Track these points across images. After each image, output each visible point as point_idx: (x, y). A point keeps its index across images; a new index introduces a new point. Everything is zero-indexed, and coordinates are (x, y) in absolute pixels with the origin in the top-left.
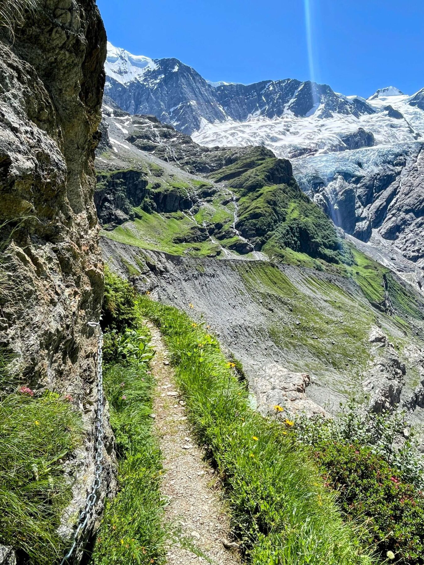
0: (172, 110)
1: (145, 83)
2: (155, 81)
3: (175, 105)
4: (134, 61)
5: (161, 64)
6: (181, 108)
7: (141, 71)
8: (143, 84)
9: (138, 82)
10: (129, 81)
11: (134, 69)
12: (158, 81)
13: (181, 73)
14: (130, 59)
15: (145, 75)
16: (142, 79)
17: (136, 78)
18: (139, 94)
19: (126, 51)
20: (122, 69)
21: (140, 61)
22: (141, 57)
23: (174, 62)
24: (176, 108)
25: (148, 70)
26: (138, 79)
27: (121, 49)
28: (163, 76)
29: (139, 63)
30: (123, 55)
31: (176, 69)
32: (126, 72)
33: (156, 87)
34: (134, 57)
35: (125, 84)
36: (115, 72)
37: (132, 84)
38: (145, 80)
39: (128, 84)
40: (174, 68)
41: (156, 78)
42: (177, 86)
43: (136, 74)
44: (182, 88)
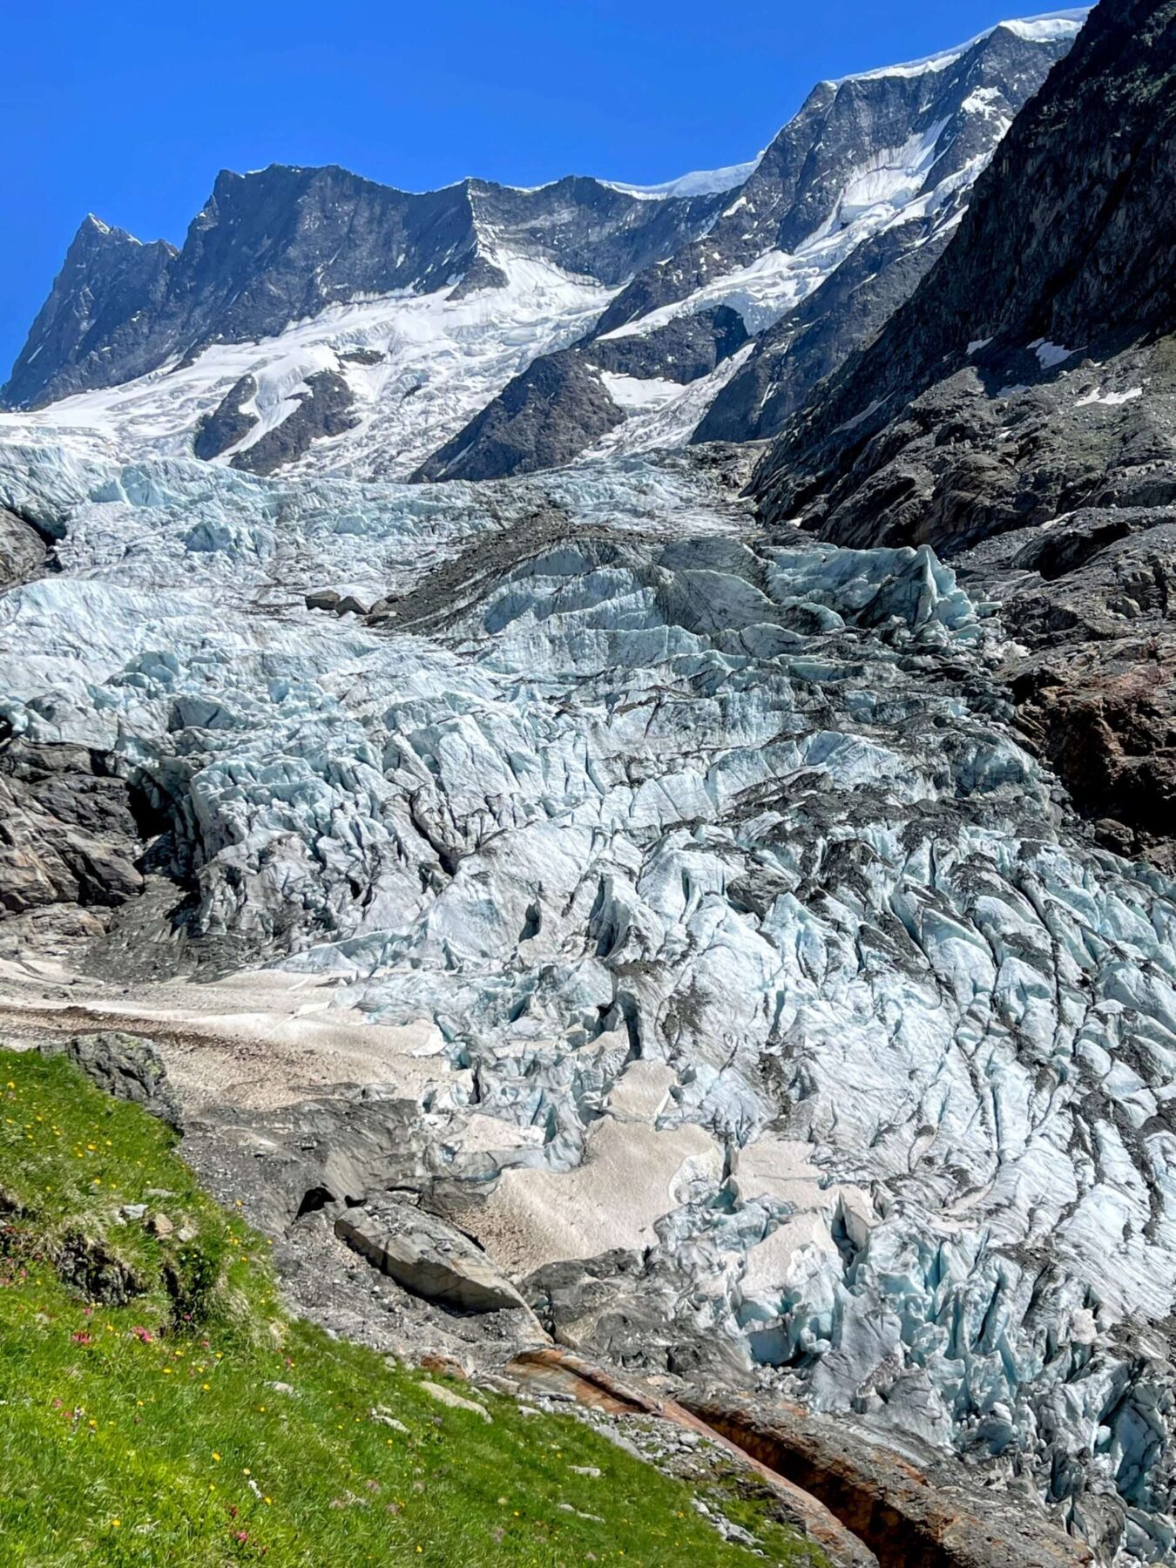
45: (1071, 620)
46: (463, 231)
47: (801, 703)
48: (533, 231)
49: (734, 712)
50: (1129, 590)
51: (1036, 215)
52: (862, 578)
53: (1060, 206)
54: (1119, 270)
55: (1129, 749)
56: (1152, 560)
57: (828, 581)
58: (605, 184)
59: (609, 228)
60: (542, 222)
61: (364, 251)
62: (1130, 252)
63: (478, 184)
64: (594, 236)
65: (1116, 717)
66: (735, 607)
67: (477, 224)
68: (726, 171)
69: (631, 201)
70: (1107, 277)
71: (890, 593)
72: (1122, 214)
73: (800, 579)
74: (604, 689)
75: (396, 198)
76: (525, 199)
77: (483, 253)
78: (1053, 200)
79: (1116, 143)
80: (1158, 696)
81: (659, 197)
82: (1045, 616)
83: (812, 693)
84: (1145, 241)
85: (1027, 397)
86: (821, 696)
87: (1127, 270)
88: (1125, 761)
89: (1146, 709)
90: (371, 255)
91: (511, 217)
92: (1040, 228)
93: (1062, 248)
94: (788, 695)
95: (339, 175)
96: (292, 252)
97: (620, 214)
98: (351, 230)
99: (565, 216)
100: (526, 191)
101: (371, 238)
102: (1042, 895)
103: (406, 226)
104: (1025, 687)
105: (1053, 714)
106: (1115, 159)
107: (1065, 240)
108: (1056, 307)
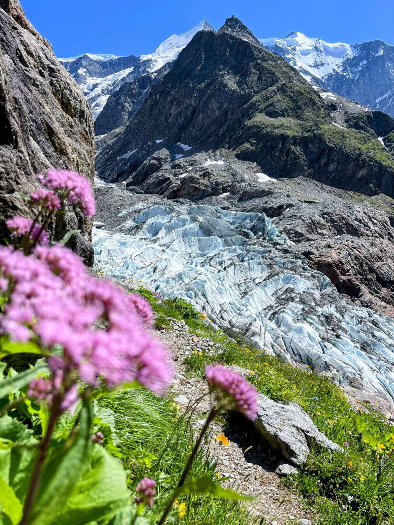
0: (378, 100)
1: (345, 74)
2: (356, 70)
3: (382, 94)
4: (330, 50)
5: (362, 50)
6: (390, 97)
7: (339, 61)
8: (342, 75)
9: (337, 73)
10: (327, 73)
11: (330, 59)
12: (360, 69)
13: (387, 56)
14: (326, 48)
15: (344, 64)
16: (341, 69)
17: (334, 70)
18: (338, 86)
19: (320, 41)
20: (318, 61)
21: (337, 48)
22: (337, 44)
23: (378, 44)
24: (383, 98)
25: (347, 58)
26: (337, 69)
27: (315, 39)
28: (365, 62)
29: (336, 51)
30: (318, 46)
31: (381, 52)
32: (322, 65)
33: (357, 77)
34: (331, 45)
35: (323, 78)
36: (311, 66)
37: (330, 76)
38: (344, 70)
39: (326, 77)
40: (378, 52)
41: (356, 65)
42: (384, 72)
43: (334, 65)
44: (390, 74)
45: (302, 235)
47: (265, 262)
49: (252, 266)
51: (172, 111)
52: (248, 221)
53: (178, 110)
55: (342, 274)
56: (310, 218)
57: (239, 221)
62: (203, 125)
65: (337, 265)
66: (223, 229)
71: (257, 226)
72: (201, 116)
73: (231, 220)
74: (218, 260)
78: (177, 108)
79: (195, 97)
80: (341, 259)
82: (295, 233)
83: (266, 259)
84: (208, 123)
85: (192, 159)
86: (269, 260)
87: (203, 129)
88: (342, 277)
92: (173, 114)
93: (181, 120)
94: (261, 260)
102: (386, 329)
104: (306, 255)
106: (195, 101)
107: (183, 119)
108: (183, 135)
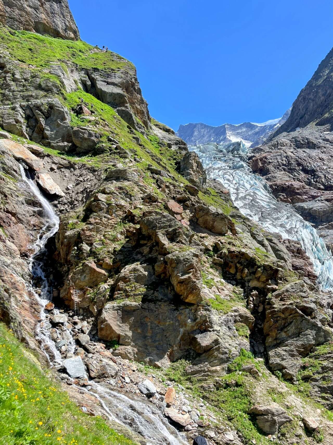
46: (224, 133)
48: (238, 133)
50: (272, 146)
53: (304, 105)
54: (311, 113)
55: (262, 164)
56: (277, 141)
58: (252, 123)
59: (253, 131)
60: (240, 131)
61: (206, 138)
63: (228, 124)
64: (250, 133)
65: (261, 160)
67: (227, 132)
68: (276, 120)
69: (257, 126)
70: (309, 115)
75: (212, 128)
76: (236, 127)
77: (228, 137)
80: (269, 157)
81: (263, 125)
88: (261, 165)
89: (266, 158)
90: (207, 138)
91: (234, 130)
93: (303, 112)
95: (202, 124)
96: (192, 139)
97: (255, 129)
98: (204, 134)
99: (244, 130)
100: (237, 125)
101: (207, 136)
103: (214, 133)
104: (250, 158)
105: (253, 161)
107: (304, 110)
108: (301, 122)
